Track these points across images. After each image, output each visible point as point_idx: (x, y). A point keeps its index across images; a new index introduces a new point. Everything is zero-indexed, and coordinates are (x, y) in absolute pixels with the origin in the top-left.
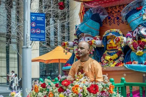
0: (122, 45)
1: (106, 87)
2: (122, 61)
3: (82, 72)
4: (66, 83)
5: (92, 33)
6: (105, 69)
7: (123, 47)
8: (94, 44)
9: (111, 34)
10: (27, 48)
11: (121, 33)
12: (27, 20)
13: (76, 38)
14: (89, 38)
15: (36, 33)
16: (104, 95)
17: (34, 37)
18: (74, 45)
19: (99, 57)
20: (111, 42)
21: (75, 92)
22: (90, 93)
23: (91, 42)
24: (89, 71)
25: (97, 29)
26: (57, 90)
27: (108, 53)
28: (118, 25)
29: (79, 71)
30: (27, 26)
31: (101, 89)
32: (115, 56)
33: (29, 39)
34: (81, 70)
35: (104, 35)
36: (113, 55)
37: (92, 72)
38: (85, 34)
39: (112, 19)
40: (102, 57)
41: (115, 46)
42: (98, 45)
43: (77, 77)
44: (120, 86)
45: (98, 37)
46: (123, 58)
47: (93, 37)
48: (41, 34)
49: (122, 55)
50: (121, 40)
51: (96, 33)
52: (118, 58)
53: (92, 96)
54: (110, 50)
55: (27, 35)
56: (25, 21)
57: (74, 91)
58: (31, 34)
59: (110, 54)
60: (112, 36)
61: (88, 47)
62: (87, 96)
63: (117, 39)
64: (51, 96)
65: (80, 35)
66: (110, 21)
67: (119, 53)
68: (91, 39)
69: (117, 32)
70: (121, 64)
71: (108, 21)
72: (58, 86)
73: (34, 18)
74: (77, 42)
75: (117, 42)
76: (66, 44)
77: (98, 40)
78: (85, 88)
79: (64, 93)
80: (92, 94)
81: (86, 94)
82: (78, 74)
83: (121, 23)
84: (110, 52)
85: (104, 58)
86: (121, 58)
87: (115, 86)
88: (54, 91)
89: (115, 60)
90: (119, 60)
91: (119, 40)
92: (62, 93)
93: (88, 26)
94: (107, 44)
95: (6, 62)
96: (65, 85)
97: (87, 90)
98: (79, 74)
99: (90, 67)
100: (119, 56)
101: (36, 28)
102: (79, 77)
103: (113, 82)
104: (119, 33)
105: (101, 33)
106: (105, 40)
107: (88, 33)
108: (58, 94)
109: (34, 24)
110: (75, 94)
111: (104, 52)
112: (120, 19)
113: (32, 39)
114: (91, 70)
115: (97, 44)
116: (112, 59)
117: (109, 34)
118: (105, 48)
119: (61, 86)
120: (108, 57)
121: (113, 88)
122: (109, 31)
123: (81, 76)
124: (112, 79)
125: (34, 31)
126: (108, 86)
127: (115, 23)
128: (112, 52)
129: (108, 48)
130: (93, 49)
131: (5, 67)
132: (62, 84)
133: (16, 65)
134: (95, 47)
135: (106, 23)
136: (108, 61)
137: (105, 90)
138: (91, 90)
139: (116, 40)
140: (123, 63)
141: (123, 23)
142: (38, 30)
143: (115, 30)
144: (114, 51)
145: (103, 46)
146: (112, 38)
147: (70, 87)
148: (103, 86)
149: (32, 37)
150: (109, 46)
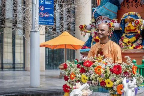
0: (141, 27)
1: (129, 68)
2: (140, 44)
3: (102, 54)
4: (88, 64)
5: (110, 16)
6: (123, 51)
7: (141, 29)
8: (112, 27)
9: (129, 17)
10: (36, 31)
11: (139, 16)
12: (36, 3)
13: (94, 21)
14: (106, 21)
15: (44, 17)
16: (127, 76)
17: (42, 21)
18: (91, 28)
19: (117, 40)
20: (129, 25)
21: (98, 73)
22: (112, 74)
23: (110, 24)
24: (109, 53)
25: (115, 12)
26: (79, 71)
27: (126, 36)
28: (136, 8)
29: (98, 53)
30: (36, 10)
31: (124, 70)
32: (134, 39)
33: (38, 23)
34: (100, 52)
35: (122, 18)
36: (131, 38)
37: (112, 54)
38: (103, 17)
39: (130, 2)
40: (120, 40)
41: (134, 28)
42: (116, 28)
43: (96, 59)
44: (141, 68)
45: (116, 20)
46: (141, 41)
47: (111, 20)
48: (49, 18)
49: (140, 38)
50: (140, 23)
51: (114, 16)
52: (136, 41)
53: (115, 76)
54: (128, 33)
55: (35, 19)
56: (33, 5)
57: (96, 71)
58: (40, 17)
59: (128, 37)
60: (130, 19)
61: (108, 30)
62: (109, 76)
63: (137, 22)
64: (73, 77)
65: (98, 18)
66: (128, 4)
67: (137, 36)
68: (109, 22)
69: (135, 14)
70: (140, 47)
71: (126, 4)
72: (80, 67)
73: (43, 1)
74: (94, 25)
75: (136, 25)
76: (84, 27)
77: (115, 23)
78: (108, 69)
79: (86, 73)
80: (114, 74)
81: (109, 75)
82: (97, 56)
83: (139, 6)
84: (128, 35)
85: (122, 41)
86: (139, 41)
87: (138, 67)
88: (76, 72)
89: (133, 43)
90: (138, 43)
91: (138, 23)
92: (84, 73)
93: (106, 9)
94: (125, 27)
95: (12, 47)
96: (87, 66)
97: (110, 71)
98: (99, 56)
99: (110, 49)
100: (137, 39)
101: (44, 11)
102: (98, 59)
103: (135, 63)
104: (137, 16)
105: (118, 16)
106: (123, 23)
107: (106, 16)
108: (79, 74)
109: (42, 8)
110: (97, 75)
111: (122, 35)
112: (138, 2)
113: (40, 23)
114: (111, 52)
115: (116, 26)
116: (130, 42)
117: (128, 17)
118: (123, 30)
119: (83, 67)
120: (126, 40)
121: (136, 69)
122: (127, 14)
123: (100, 58)
124: (135, 60)
125: (42, 15)
126: (131, 67)
127: (133, 6)
128: (130, 34)
129: (126, 31)
130: (112, 32)
131: (11, 52)
132: (84, 65)
133: (22, 51)
134: (114, 30)
135: (124, 6)
136: (127, 44)
137: (128, 71)
138: (114, 71)
139: (135, 23)
140: (141, 45)
141: (141, 6)
142: (47, 14)
143: (133, 13)
144: (133, 34)
145: (121, 29)
146: (131, 21)
147: (92, 67)
148: (126, 67)
149: (40, 20)
150: (127, 29)
